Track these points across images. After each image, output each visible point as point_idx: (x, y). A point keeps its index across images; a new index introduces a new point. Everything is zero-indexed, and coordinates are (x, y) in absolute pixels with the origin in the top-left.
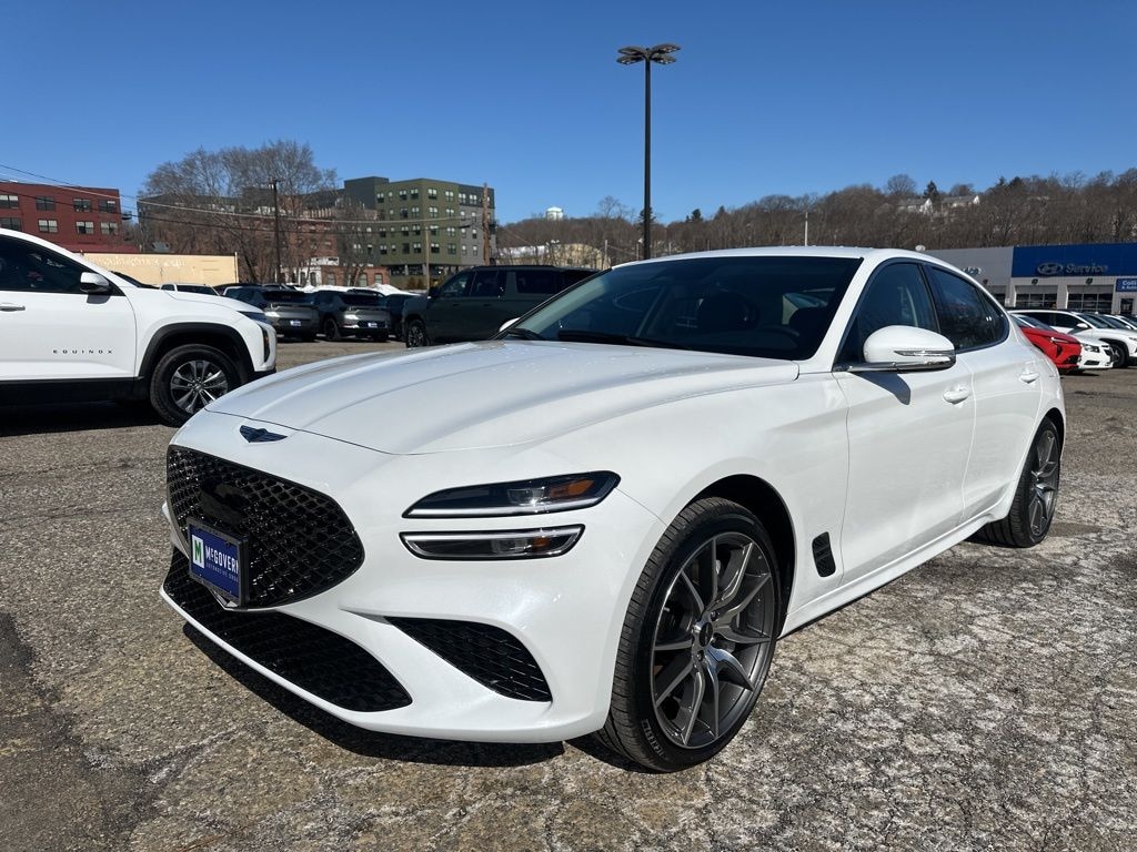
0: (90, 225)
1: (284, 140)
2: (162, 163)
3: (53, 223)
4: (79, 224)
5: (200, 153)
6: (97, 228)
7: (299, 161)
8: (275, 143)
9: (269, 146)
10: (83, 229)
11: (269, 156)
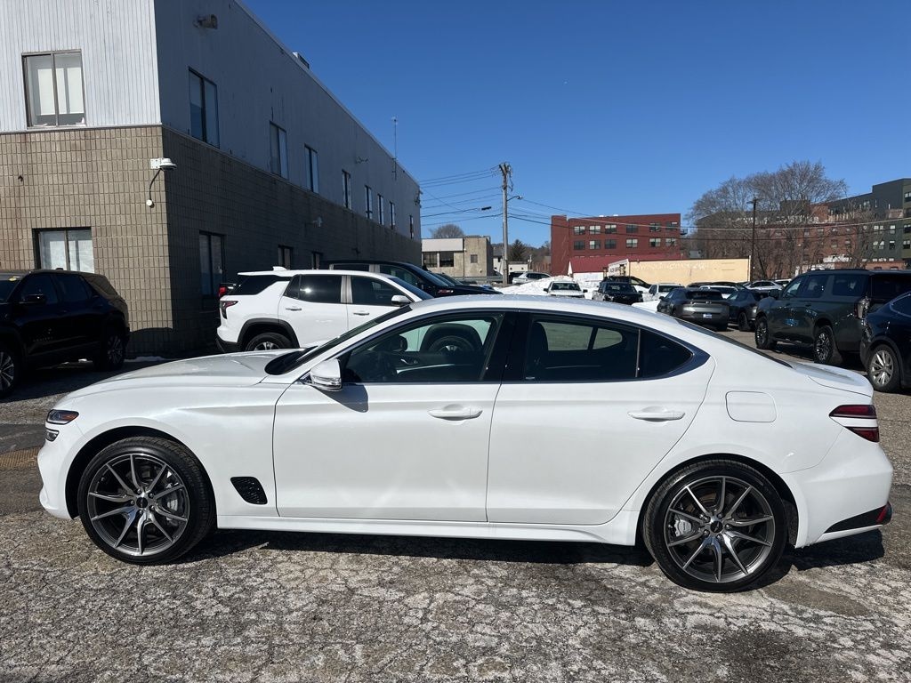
0: (658, 240)
1: (798, 162)
2: (705, 192)
3: (635, 241)
4: (652, 240)
5: (731, 181)
6: (663, 243)
7: (811, 177)
8: (791, 165)
9: (786, 169)
10: (653, 244)
11: (786, 177)
